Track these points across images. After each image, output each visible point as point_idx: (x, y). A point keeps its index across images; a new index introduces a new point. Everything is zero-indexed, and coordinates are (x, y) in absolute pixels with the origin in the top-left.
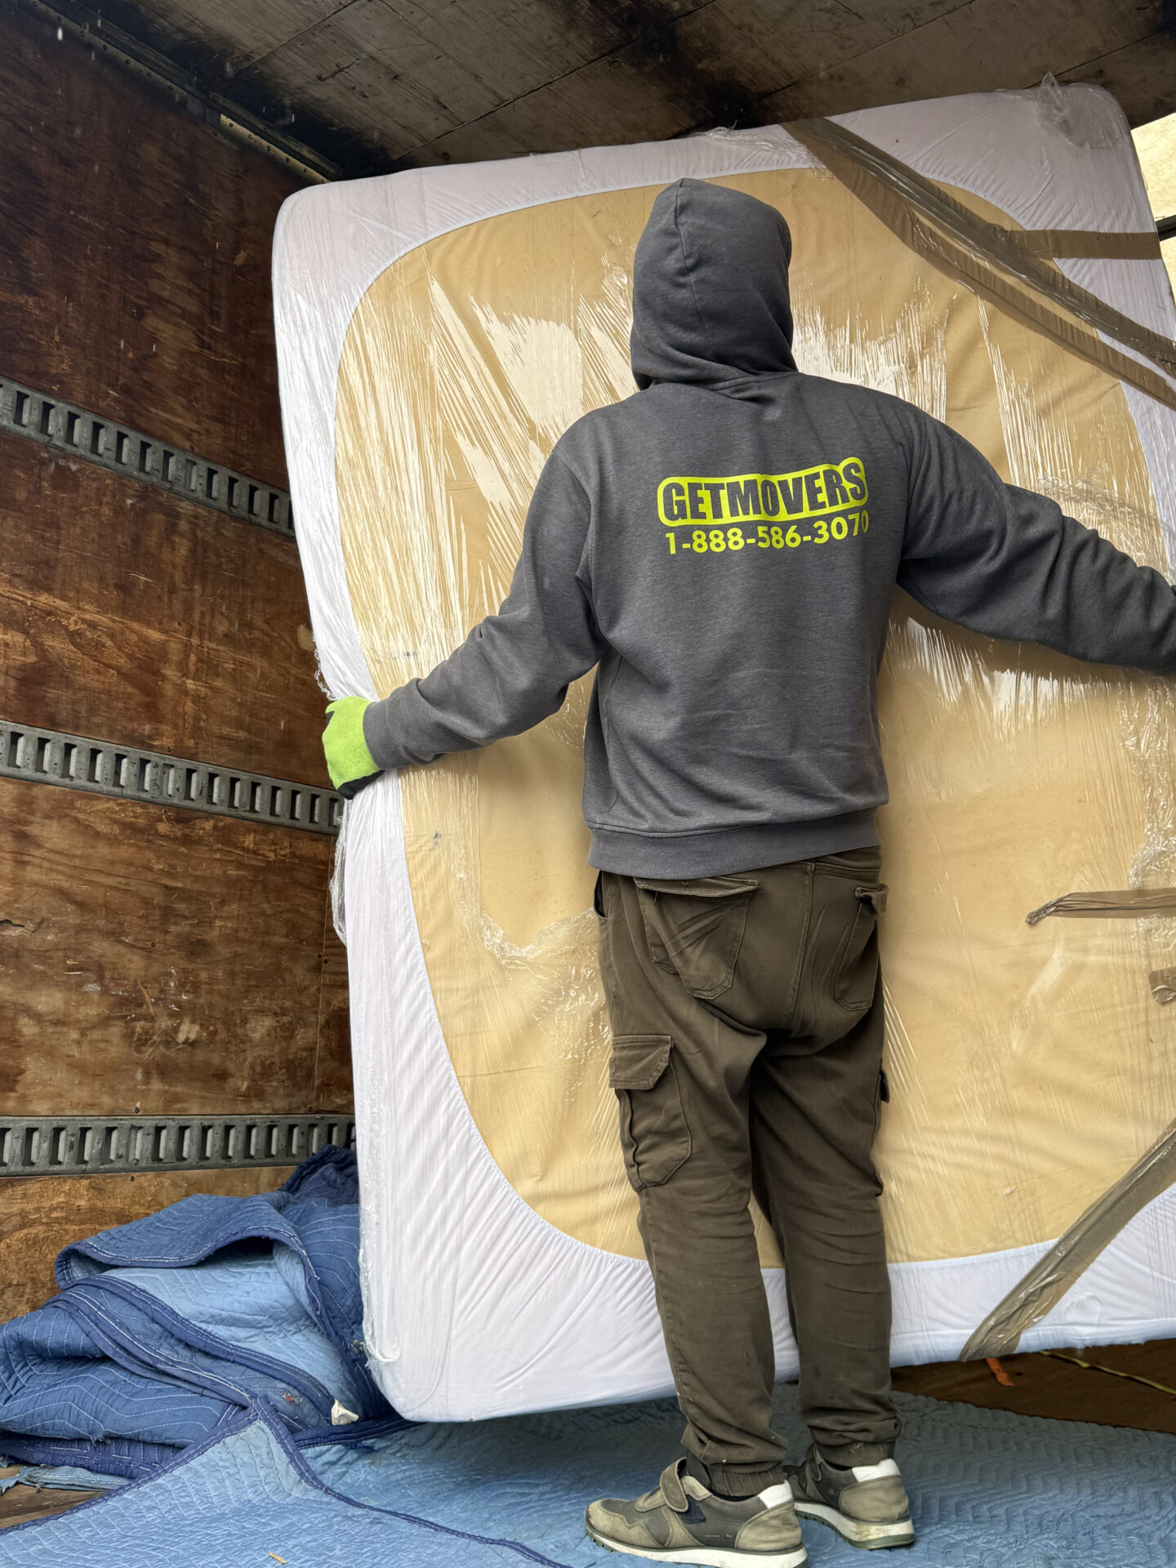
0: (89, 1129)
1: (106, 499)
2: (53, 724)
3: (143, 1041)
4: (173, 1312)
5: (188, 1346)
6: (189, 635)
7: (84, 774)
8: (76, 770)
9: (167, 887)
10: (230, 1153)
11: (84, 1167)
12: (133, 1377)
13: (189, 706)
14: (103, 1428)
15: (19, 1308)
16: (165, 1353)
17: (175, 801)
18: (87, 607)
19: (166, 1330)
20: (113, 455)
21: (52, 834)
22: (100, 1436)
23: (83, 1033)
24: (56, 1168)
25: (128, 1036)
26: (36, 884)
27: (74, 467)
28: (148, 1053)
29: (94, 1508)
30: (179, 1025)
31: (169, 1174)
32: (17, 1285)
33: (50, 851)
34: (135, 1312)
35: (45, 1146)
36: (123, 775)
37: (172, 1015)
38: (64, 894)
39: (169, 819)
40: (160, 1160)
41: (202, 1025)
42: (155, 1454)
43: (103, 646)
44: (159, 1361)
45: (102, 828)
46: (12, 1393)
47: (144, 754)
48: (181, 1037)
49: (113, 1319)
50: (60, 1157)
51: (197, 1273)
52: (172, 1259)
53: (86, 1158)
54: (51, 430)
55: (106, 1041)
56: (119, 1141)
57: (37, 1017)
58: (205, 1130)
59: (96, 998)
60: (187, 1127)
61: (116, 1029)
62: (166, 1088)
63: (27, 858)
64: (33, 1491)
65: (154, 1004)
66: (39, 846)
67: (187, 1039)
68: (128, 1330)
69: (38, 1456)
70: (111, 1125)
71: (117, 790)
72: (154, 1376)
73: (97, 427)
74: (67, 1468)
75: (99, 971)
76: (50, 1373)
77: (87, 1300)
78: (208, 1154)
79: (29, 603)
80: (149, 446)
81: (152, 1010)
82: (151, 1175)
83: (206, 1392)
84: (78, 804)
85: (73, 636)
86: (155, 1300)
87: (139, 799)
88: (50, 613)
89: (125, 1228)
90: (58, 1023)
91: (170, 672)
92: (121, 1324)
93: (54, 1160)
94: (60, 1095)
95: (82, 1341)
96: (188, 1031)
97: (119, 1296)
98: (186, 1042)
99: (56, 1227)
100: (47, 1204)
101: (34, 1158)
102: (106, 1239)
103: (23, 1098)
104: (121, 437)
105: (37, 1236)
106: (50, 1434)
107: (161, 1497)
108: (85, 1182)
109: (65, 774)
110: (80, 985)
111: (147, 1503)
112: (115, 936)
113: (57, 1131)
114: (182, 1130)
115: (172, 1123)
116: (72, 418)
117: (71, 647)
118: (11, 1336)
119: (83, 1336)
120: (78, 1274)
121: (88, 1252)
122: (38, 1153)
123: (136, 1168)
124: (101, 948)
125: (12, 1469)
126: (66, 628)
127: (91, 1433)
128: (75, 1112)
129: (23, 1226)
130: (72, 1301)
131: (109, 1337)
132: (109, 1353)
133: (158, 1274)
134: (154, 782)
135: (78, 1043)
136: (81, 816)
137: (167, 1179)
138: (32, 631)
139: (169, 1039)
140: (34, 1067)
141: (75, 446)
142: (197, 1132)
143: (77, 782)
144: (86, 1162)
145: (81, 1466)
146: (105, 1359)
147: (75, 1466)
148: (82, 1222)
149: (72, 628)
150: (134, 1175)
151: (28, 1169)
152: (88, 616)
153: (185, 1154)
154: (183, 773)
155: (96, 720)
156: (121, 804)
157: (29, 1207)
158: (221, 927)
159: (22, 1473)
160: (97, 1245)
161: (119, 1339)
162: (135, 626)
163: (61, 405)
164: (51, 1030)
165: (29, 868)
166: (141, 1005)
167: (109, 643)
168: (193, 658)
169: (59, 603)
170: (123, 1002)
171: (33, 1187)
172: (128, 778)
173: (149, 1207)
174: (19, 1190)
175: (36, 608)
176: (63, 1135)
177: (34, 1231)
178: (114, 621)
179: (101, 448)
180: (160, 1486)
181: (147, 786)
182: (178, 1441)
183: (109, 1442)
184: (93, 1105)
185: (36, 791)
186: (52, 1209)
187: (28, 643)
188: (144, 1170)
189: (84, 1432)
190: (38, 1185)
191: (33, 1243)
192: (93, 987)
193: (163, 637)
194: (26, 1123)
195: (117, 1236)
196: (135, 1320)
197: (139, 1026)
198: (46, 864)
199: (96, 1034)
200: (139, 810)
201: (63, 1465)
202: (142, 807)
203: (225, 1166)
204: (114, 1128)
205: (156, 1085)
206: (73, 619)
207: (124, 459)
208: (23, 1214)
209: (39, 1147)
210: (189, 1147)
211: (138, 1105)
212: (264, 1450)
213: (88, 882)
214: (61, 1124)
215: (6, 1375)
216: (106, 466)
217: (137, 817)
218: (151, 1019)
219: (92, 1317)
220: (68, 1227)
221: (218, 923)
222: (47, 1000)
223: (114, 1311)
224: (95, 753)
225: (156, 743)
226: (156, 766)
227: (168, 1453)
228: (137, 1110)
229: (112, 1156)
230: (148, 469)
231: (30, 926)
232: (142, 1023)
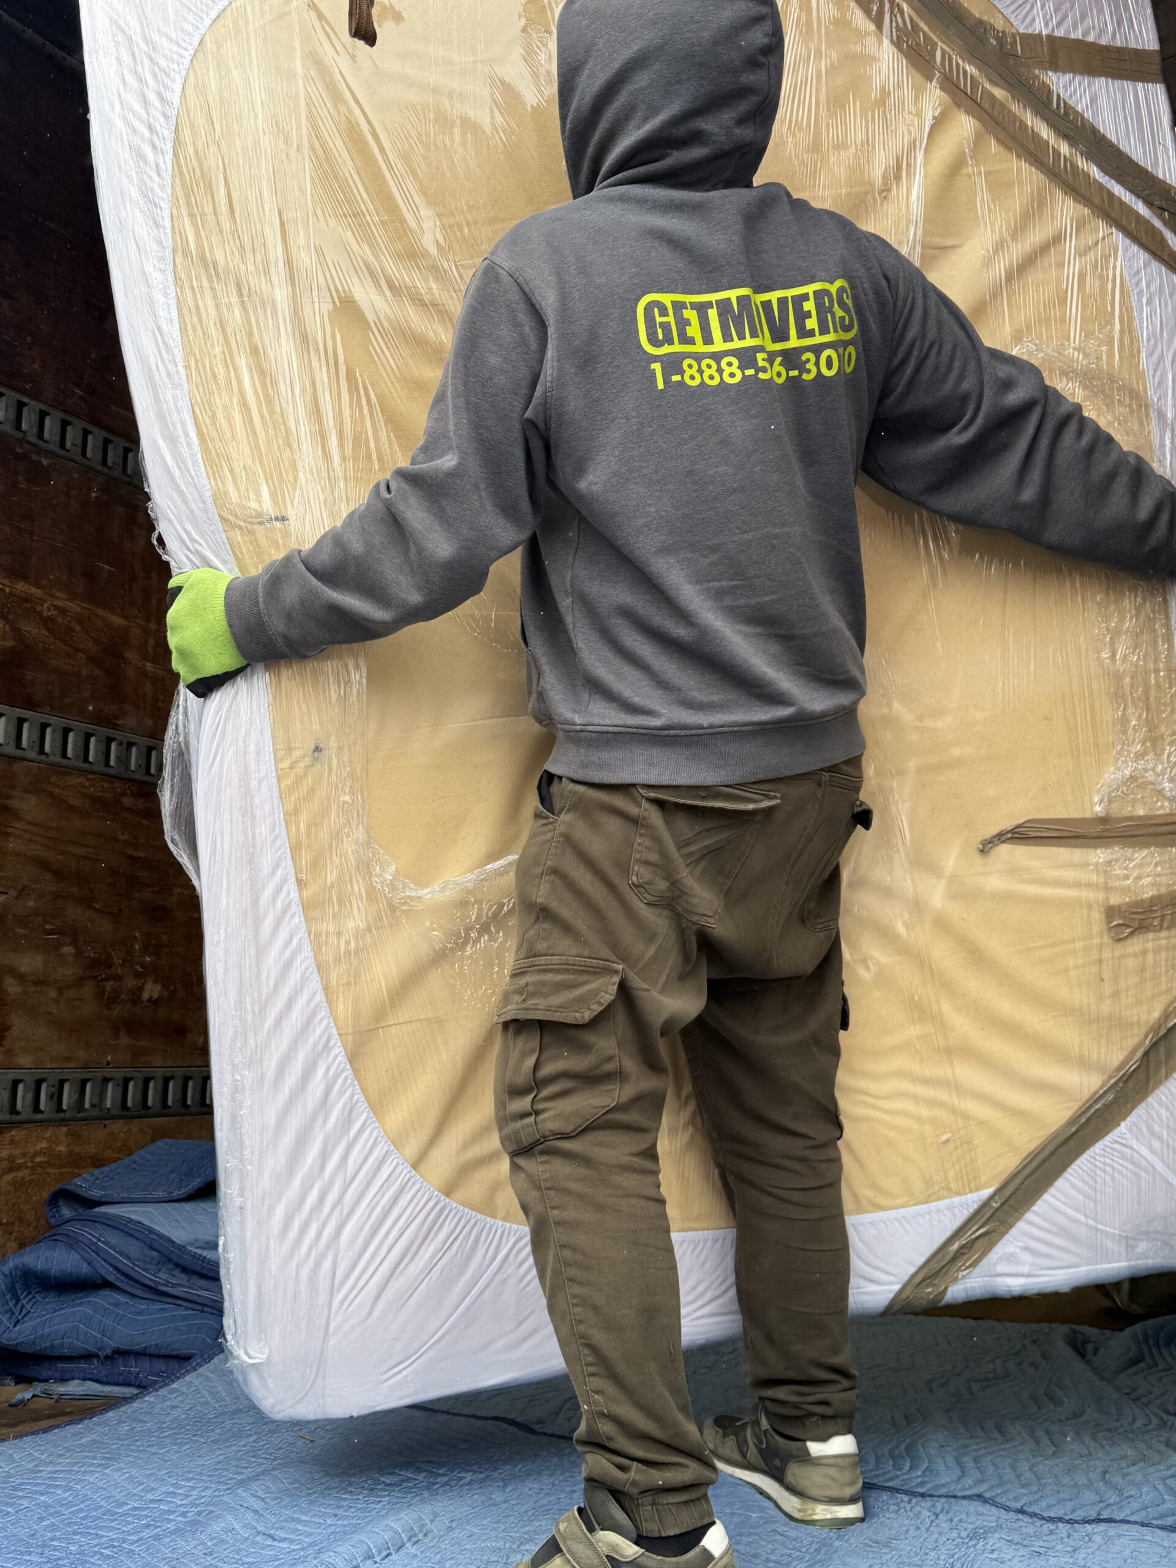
0: (67, 1080)
1: (73, 493)
2: (30, 704)
3: (112, 1001)
4: (170, 1241)
5: (184, 1270)
6: (148, 621)
7: (59, 752)
8: (51, 747)
9: (132, 857)
10: (189, 1102)
11: (62, 1115)
12: (135, 1299)
13: (149, 688)
14: (113, 1344)
15: (9, 1245)
16: (163, 1277)
17: (138, 777)
18: (58, 594)
19: (164, 1256)
20: (79, 450)
21: (29, 806)
22: (109, 1352)
23: (61, 992)
24: (38, 1116)
25: (100, 994)
26: (17, 854)
27: (45, 462)
28: (117, 1011)
29: (122, 1409)
30: (144, 984)
31: (136, 1121)
32: (7, 1224)
33: (29, 823)
34: (136, 1243)
35: (30, 1096)
36: (92, 753)
37: (137, 975)
38: (41, 863)
39: (132, 794)
40: (128, 1109)
41: (163, 985)
42: (160, 1365)
43: (73, 631)
44: (160, 1284)
45: (75, 801)
46: (20, 1317)
47: (110, 732)
48: (145, 996)
49: (114, 1249)
50: (42, 1106)
51: (187, 1206)
52: (160, 1194)
53: (64, 1107)
54: (24, 426)
55: (80, 1000)
56: (92, 1091)
57: (21, 977)
58: (166, 1081)
59: (71, 959)
60: (152, 1078)
61: (89, 989)
62: (133, 1042)
63: (10, 830)
64: (52, 1401)
65: (122, 965)
66: (20, 819)
67: (151, 997)
68: (128, 1258)
69: (46, 1373)
70: (86, 1076)
71: (87, 766)
72: (155, 1298)
73: (65, 424)
74: (77, 1382)
75: (73, 934)
76: (52, 1300)
77: (89, 1233)
78: (170, 1103)
79: (7, 590)
80: (111, 441)
81: (120, 971)
82: (120, 1122)
83: (206, 1309)
84: (53, 779)
85: (47, 622)
86: (151, 1230)
87: (107, 775)
88: (26, 600)
89: (105, 1169)
90: (37, 983)
91: (130, 655)
92: (121, 1253)
93: (36, 1109)
94: (41, 1049)
95: (85, 1269)
96: (151, 990)
97: (116, 1228)
98: (149, 1001)
99: (40, 1170)
100: (32, 1150)
101: (19, 1107)
102: (92, 1179)
103: (10, 1053)
104: (86, 433)
105: (23, 1178)
106: (57, 1353)
107: (180, 1398)
108: (64, 1129)
109: (41, 751)
110: (57, 948)
111: (169, 1403)
112: (87, 902)
113: (39, 1083)
114: (147, 1081)
115: (139, 1075)
116: (43, 415)
117: (45, 632)
118: (16, 1268)
119: (85, 1265)
120: (66, 1212)
121: (79, 1191)
122: (23, 1102)
123: (108, 1116)
124: (75, 913)
125: (19, 1387)
126: (40, 614)
127: (100, 1349)
128: (55, 1065)
129: (10, 1170)
130: (72, 1234)
131: (110, 1265)
132: (111, 1279)
133: (150, 1208)
134: (118, 758)
135: (56, 1001)
136: (57, 791)
137: (135, 1126)
138: (11, 617)
139: (135, 998)
140: (18, 1023)
141: (46, 442)
142: (160, 1083)
143: (52, 759)
144: (64, 1111)
145: (90, 1379)
146: (106, 1284)
147: (84, 1379)
148: (62, 1166)
149: (45, 614)
150: (106, 1122)
151: (15, 1117)
152: (59, 603)
153: (150, 1103)
154: (144, 751)
155: (67, 700)
156: (90, 780)
157: (17, 1152)
158: (179, 894)
159: (38, 1388)
160: (85, 1183)
161: (120, 1266)
162: (101, 612)
163: (33, 403)
164: (32, 989)
165: (11, 839)
166: (110, 966)
167: (78, 628)
168: (151, 642)
169: (33, 590)
170: (95, 964)
171: (17, 1134)
172: (96, 756)
173: (120, 1152)
174: (7, 1137)
175: (13, 595)
176: (44, 1086)
177: (21, 1174)
178: (83, 608)
179: (68, 444)
180: (176, 1390)
181: (112, 763)
182: (183, 1352)
183: (116, 1356)
184: (69, 1059)
185: (17, 767)
186: (36, 1154)
187: (7, 628)
188: (114, 1118)
189: (92, 1349)
190: (24, 1132)
191: (19, 1185)
192: (68, 950)
193: (125, 623)
194: (13, 1074)
195: (101, 1176)
196: (134, 1248)
197: (109, 985)
198: (27, 836)
199: (71, 993)
200: (106, 785)
201: (73, 1379)
202: (109, 782)
203: (183, 1115)
204: (88, 1080)
205: (124, 1040)
206: (46, 605)
207: (89, 454)
208: (11, 1159)
209: (24, 1098)
210: (154, 1096)
211: (109, 1058)
213: (63, 852)
214: (43, 1076)
215: (14, 1302)
216: (74, 461)
217: (104, 792)
218: (118, 978)
219: (93, 1247)
220: (49, 1170)
221: (177, 890)
222: (29, 962)
223: (112, 1241)
224: (66, 731)
225: (120, 722)
226: (121, 744)
227: (174, 1364)
228: (108, 1063)
229: (87, 1106)
230: (109, 463)
231: (13, 893)
232: (112, 982)
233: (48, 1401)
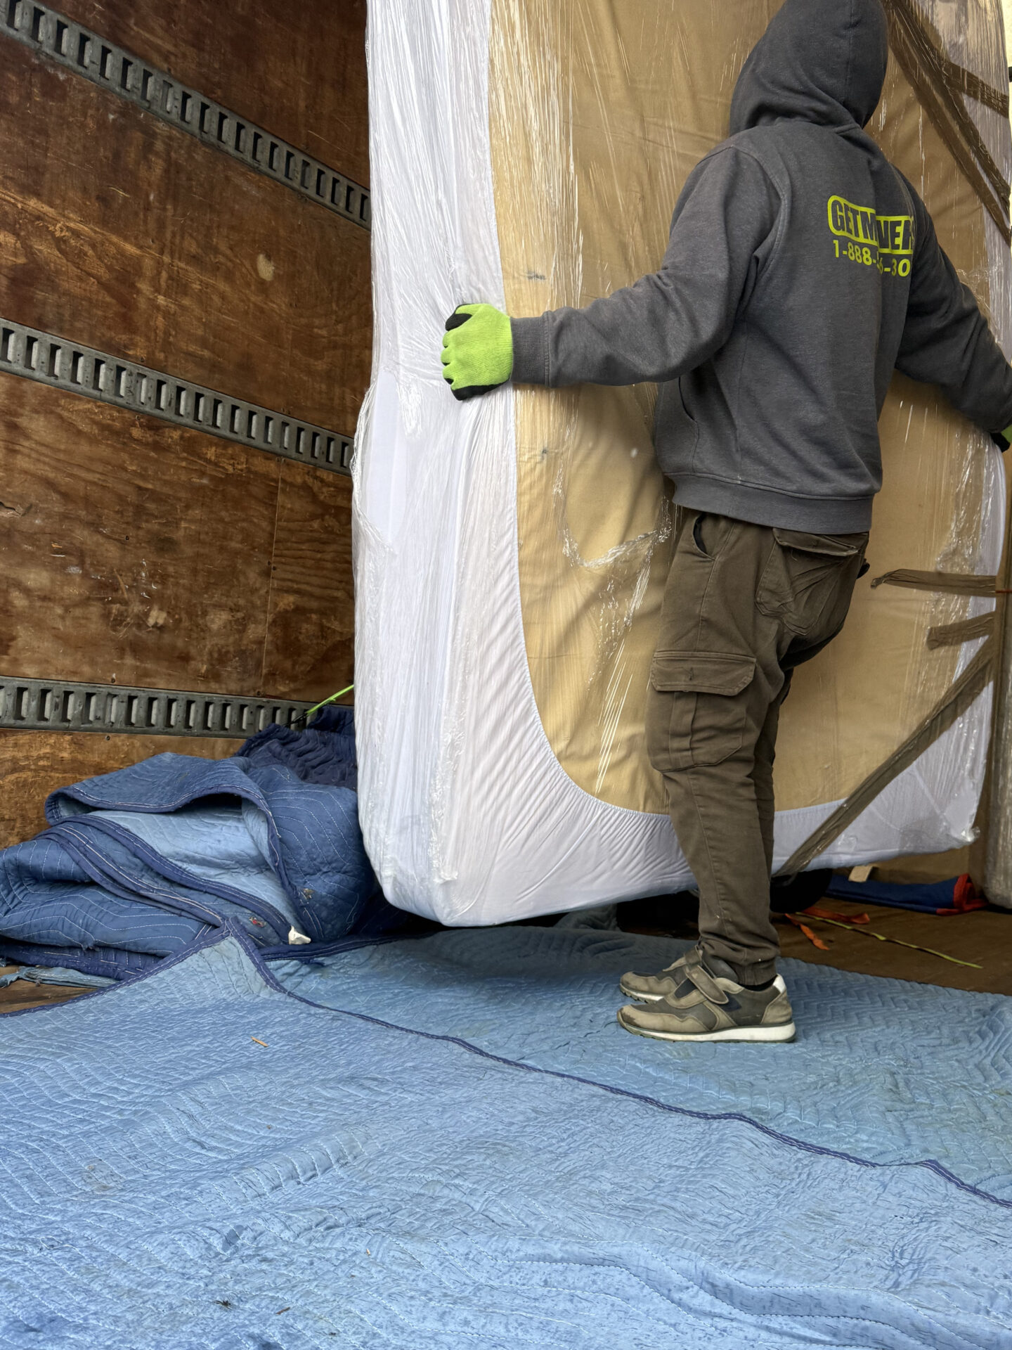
0: (72, 692)
1: (90, 112)
2: (41, 325)
3: (118, 622)
4: (153, 850)
5: (165, 879)
6: (162, 253)
7: (68, 375)
8: (61, 370)
9: (140, 488)
10: (191, 724)
11: (66, 724)
12: (118, 900)
13: (160, 322)
14: (93, 939)
15: (10, 839)
16: (146, 883)
17: (147, 409)
18: (71, 215)
19: (146, 865)
20: (97, 68)
21: (38, 426)
22: (90, 945)
23: (67, 609)
24: (43, 724)
25: (106, 616)
26: (26, 472)
27: (62, 77)
28: (122, 633)
29: (93, 999)
30: (150, 610)
31: (140, 736)
32: (9, 820)
33: (37, 443)
34: (120, 847)
35: (34, 704)
36: (102, 380)
37: (143, 601)
38: (50, 484)
39: (141, 426)
40: (132, 724)
41: (168, 613)
42: (138, 961)
43: (85, 254)
44: (142, 888)
45: (84, 427)
46: (11, 906)
47: (121, 362)
48: (151, 621)
49: (100, 852)
50: (47, 714)
51: (174, 820)
52: (152, 806)
53: (69, 717)
54: (41, 37)
55: (87, 619)
56: (97, 705)
57: (27, 592)
58: (170, 702)
59: (78, 579)
60: (156, 699)
61: (95, 610)
62: (138, 664)
63: (17, 447)
64: (33, 985)
65: (129, 590)
66: (27, 437)
67: (156, 623)
68: (113, 862)
69: (33, 958)
70: (90, 691)
71: (96, 393)
72: (137, 899)
73: (83, 40)
74: (60, 969)
75: (80, 556)
76: (43, 893)
77: (78, 835)
78: (172, 722)
79: (19, 206)
80: (131, 63)
81: (126, 596)
82: (124, 736)
83: (183, 913)
84: (62, 402)
85: (59, 242)
86: (136, 838)
87: (115, 403)
88: (39, 218)
89: (105, 777)
90: (45, 598)
91: (144, 286)
92: (107, 856)
93: (41, 717)
94: (47, 662)
95: (72, 868)
96: (157, 616)
97: (105, 833)
98: (155, 626)
99: (42, 774)
100: (35, 754)
101: (24, 713)
102: (90, 786)
103: (15, 661)
104: (105, 51)
105: (25, 780)
106: (44, 941)
107: (149, 993)
108: (68, 738)
109: (51, 373)
110: (64, 567)
111: (138, 997)
112: (95, 526)
113: (44, 692)
114: (151, 701)
115: (143, 694)
116: (61, 27)
117: (57, 253)
118: (10, 861)
119: (74, 865)
120: (65, 813)
121: (76, 796)
122: (28, 710)
123: (111, 729)
124: (82, 535)
125: (9, 968)
126: (52, 234)
127: (82, 942)
128: (60, 678)
129: (14, 770)
130: (63, 834)
131: (96, 866)
132: (97, 879)
133: (139, 818)
134: (128, 388)
135: (63, 618)
136: (65, 414)
137: (137, 740)
138: (22, 233)
139: (141, 621)
140: (24, 635)
141: (64, 55)
142: (164, 703)
143: (61, 382)
144: (69, 721)
145: (72, 968)
146: (92, 884)
147: (67, 967)
148: (65, 772)
149: (58, 234)
150: (110, 735)
151: (19, 723)
152: (72, 225)
153: (153, 721)
154: (155, 384)
155: (78, 325)
156: (99, 407)
157: (20, 755)
158: (185, 528)
159: (23, 972)
160: (83, 789)
161: (106, 869)
162: (114, 239)
163: (49, 12)
164: (38, 604)
165: (19, 457)
166: (116, 590)
167: (91, 252)
168: (164, 275)
169: (46, 209)
170: (102, 586)
171: (23, 738)
172: (106, 383)
173: (122, 763)
174: (11, 740)
175: (26, 211)
176: (49, 696)
177: (24, 776)
178: (96, 232)
179: (87, 61)
180: (147, 985)
181: (122, 392)
182: (160, 951)
183: (98, 949)
184: (75, 673)
185: (25, 386)
186: (39, 758)
187: (19, 245)
188: (118, 731)
189: (76, 941)
190: (27, 737)
191: (23, 785)
192: (74, 570)
193: (138, 252)
194: (18, 683)
195: (100, 784)
196: (119, 854)
197: (115, 608)
198: (34, 455)
199: (78, 612)
200: (116, 414)
201: (57, 966)
202: (118, 412)
203: (184, 735)
204: (93, 694)
205: (129, 661)
206: (59, 225)
207: (108, 73)
208: (14, 760)
209: (29, 705)
210: (157, 715)
211: (114, 676)
212: (235, 960)
213: (71, 475)
214: (48, 686)
215: (6, 892)
216: (92, 80)
217: (113, 420)
218: (125, 603)
219: (82, 849)
220: (52, 774)
221: (183, 525)
222: (36, 578)
223: (102, 846)
224: (77, 356)
225: (131, 353)
226: (130, 374)
227: (150, 961)
228: (113, 680)
229: (91, 718)
230: (129, 86)
231: (21, 510)
232: (118, 605)
233: (32, 985)
